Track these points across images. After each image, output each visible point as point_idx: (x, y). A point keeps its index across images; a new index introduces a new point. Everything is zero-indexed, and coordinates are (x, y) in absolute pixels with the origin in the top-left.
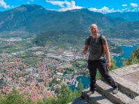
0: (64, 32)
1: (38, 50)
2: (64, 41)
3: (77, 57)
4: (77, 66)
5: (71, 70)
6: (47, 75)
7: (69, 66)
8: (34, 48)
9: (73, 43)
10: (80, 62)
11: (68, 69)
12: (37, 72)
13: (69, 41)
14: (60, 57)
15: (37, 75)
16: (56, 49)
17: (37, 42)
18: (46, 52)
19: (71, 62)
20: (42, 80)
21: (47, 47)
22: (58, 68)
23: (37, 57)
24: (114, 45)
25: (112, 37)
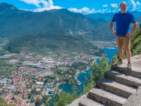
0: (42, 36)
1: (12, 58)
2: (42, 46)
3: (58, 63)
4: (59, 73)
5: (52, 78)
6: (24, 86)
7: (50, 73)
8: (7, 56)
9: (53, 47)
10: (61, 68)
11: (48, 77)
12: (12, 83)
13: (48, 46)
14: (38, 64)
15: (13, 87)
16: (33, 56)
17: (9, 49)
18: (22, 60)
19: (52, 69)
20: (19, 92)
21: (22, 54)
22: (37, 77)
23: (11, 65)
24: (96, 48)
25: (94, 39)
